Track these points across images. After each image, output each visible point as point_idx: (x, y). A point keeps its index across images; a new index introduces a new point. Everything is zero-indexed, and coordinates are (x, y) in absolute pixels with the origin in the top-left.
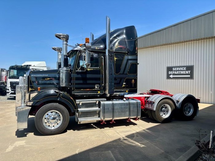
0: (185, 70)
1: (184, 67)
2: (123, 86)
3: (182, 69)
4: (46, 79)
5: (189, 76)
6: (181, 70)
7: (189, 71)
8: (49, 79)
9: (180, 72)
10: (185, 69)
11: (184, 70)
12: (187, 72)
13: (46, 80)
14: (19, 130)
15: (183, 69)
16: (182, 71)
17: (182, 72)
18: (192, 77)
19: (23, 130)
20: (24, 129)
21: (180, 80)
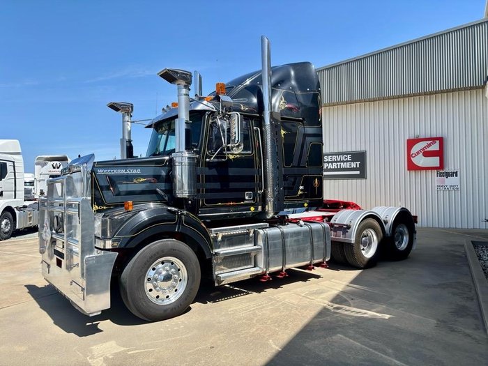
0: (349, 161)
1: (347, 154)
2: (300, 192)
3: (343, 158)
4: (135, 181)
5: (358, 172)
6: (340, 161)
7: (358, 163)
8: (142, 180)
9: (339, 164)
10: (349, 158)
11: (347, 161)
12: (353, 165)
13: (135, 183)
14: (91, 315)
15: (345, 158)
16: (343, 162)
17: (344, 165)
18: (363, 175)
19: (100, 313)
20: (102, 311)
21: (341, 181)
